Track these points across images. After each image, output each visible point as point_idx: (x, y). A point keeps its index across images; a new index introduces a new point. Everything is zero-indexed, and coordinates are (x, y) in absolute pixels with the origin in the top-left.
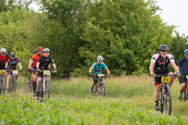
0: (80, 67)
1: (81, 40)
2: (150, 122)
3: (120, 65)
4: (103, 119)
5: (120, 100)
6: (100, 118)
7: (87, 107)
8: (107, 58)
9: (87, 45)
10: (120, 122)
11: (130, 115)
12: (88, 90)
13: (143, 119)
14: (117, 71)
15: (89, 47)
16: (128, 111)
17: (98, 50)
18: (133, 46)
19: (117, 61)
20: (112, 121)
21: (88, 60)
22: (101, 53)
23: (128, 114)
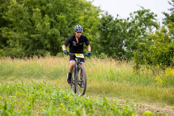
0: (3, 48)
1: (3, 19)
2: (75, 104)
3: (44, 45)
4: (26, 101)
5: (44, 82)
6: (24, 100)
7: (10, 89)
8: (30, 38)
9: (10, 25)
10: (44, 105)
11: (54, 97)
12: (11, 71)
13: (68, 101)
14: (41, 51)
15: (12, 27)
16: (52, 94)
17: (22, 30)
18: (58, 25)
19: (41, 41)
20: (36, 103)
21: (10, 41)
22: (24, 33)
23: (52, 96)
